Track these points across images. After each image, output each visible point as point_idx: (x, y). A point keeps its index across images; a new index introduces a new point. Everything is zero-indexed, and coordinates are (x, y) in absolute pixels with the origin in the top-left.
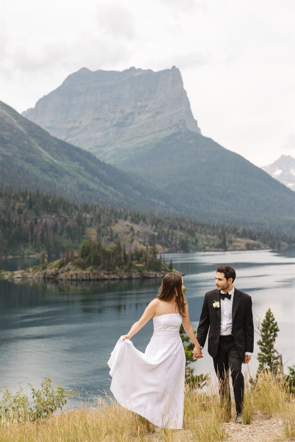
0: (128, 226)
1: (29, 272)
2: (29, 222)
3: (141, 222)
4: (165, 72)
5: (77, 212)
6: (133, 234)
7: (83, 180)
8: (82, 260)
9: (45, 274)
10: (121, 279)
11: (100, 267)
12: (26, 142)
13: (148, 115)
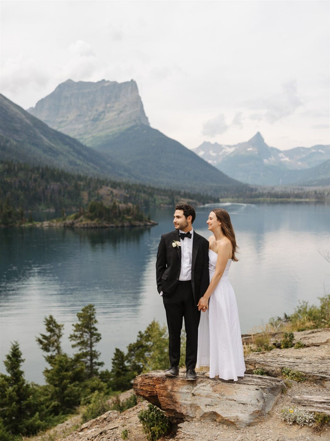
0: (109, 190)
1: (53, 222)
2: (42, 187)
3: (118, 188)
4: (126, 83)
5: (74, 181)
6: (113, 196)
7: (72, 158)
8: (91, 214)
9: (65, 224)
10: (117, 227)
11: (103, 219)
12: (32, 131)
13: (115, 113)
